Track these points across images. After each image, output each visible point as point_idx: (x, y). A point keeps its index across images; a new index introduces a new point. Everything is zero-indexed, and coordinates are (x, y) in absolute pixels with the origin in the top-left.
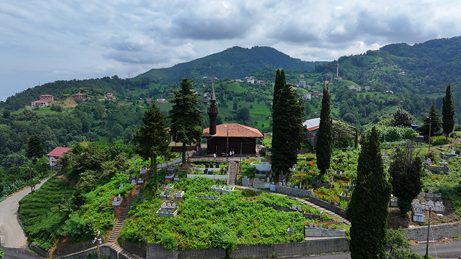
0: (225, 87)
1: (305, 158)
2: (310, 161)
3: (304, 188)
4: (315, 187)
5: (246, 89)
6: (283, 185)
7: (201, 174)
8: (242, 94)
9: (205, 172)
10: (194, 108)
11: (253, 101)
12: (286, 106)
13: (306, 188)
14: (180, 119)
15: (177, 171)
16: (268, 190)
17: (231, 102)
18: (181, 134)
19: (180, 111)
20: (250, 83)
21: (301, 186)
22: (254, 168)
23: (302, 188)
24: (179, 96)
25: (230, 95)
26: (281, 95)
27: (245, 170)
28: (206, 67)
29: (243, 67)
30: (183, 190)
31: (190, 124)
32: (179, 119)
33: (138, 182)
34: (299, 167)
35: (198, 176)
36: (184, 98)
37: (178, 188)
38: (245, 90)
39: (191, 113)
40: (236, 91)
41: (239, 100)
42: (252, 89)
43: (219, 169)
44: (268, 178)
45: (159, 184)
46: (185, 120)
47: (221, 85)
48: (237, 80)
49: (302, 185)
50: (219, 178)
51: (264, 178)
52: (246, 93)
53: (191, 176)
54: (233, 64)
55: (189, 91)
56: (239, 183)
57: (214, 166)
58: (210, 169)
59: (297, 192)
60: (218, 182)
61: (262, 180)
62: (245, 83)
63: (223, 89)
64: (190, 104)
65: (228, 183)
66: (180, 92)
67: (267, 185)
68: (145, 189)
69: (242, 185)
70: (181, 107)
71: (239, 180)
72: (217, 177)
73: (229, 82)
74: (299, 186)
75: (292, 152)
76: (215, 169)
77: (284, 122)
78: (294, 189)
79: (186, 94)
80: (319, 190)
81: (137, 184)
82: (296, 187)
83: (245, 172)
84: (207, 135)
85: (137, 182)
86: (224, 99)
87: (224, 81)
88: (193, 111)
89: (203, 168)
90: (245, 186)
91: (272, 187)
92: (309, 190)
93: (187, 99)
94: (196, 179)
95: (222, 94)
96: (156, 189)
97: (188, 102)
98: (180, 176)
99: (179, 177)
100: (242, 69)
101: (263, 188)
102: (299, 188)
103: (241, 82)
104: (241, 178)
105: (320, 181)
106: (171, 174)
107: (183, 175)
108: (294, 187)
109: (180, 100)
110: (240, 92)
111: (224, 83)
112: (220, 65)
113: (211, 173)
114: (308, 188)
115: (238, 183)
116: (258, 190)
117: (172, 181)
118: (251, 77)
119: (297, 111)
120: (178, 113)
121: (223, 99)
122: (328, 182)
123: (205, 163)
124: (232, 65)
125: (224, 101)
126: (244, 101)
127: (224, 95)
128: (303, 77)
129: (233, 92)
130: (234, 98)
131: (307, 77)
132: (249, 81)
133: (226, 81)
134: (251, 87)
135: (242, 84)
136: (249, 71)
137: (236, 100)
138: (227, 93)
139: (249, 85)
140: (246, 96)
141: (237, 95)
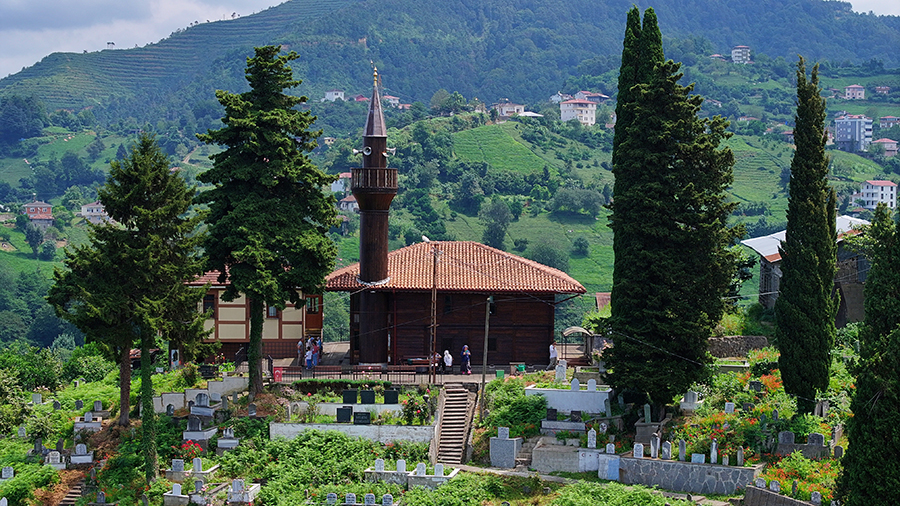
0: (439, 142)
1: (747, 365)
2: (766, 373)
3: (726, 461)
4: (769, 457)
5: (551, 156)
6: (647, 455)
7: (325, 423)
8: (532, 180)
9: (343, 416)
10: (299, 163)
11: (589, 220)
12: (660, 147)
13: (733, 461)
14: (244, 205)
15: (226, 415)
16: (593, 476)
17: (472, 220)
18: (249, 265)
19: (242, 173)
20: (575, 123)
21: (714, 454)
22: (540, 405)
23: (719, 462)
24: (242, 115)
25: (468, 184)
26: (642, 103)
27: (504, 409)
28: (339, 42)
29: (541, 43)
30: (256, 481)
31: (282, 225)
32: (239, 207)
33: (74, 460)
34: (717, 398)
35: (311, 429)
36: (260, 122)
37: (233, 473)
38: (549, 161)
39: (286, 182)
40: (498, 168)
41: (517, 211)
42: (586, 157)
43: (396, 409)
44: (592, 433)
45: (159, 460)
46: (262, 209)
47: (421, 136)
48: (505, 110)
49: (718, 449)
50: (398, 439)
51: (576, 436)
52: (554, 175)
53: (284, 432)
54: (487, 25)
55: (279, 96)
56: (478, 456)
57: (379, 399)
58: (359, 408)
59: (702, 478)
60: (393, 452)
61: (570, 441)
62: (549, 125)
63: (429, 155)
64: (283, 144)
65: (432, 454)
66: (245, 97)
67: (587, 460)
68: (105, 477)
69: (489, 465)
70: (249, 157)
71: (479, 444)
72: (391, 434)
73: (463, 116)
74: (708, 454)
75: (686, 326)
76: (380, 408)
77: (651, 208)
78: (689, 466)
79: (269, 106)
80: (784, 464)
81: (68, 469)
82: (695, 457)
83: (504, 416)
84: (351, 284)
85: (68, 460)
86: (439, 206)
87: (435, 113)
88: (294, 173)
89: (332, 405)
90: (502, 469)
91: (607, 461)
92: (747, 466)
93: (273, 126)
94: (308, 438)
95: (425, 182)
96: (150, 476)
97: (278, 138)
98: (243, 432)
99: (237, 435)
100: (536, 54)
101: (574, 470)
102: (708, 460)
103: (527, 121)
104: (487, 437)
105: (788, 437)
106: (207, 427)
107: (253, 428)
108: (688, 459)
109: (245, 128)
110: (521, 171)
111: (437, 125)
112: (416, 33)
113: (365, 419)
114: (739, 459)
115: (474, 457)
116: (553, 478)
117: (212, 448)
118: (581, 97)
119: (707, 170)
120: (237, 181)
121: (428, 209)
122: (819, 438)
123: (339, 388)
124: (478, 30)
125: (434, 217)
126: (542, 219)
127: (436, 189)
128: (862, 95)
129: (482, 171)
130: (488, 200)
131: (883, 99)
132: (567, 113)
133: (446, 111)
134: (581, 148)
135: (530, 130)
136: (572, 62)
137: (496, 212)
138: (454, 178)
139: (571, 135)
140: (553, 190)
141: (503, 188)
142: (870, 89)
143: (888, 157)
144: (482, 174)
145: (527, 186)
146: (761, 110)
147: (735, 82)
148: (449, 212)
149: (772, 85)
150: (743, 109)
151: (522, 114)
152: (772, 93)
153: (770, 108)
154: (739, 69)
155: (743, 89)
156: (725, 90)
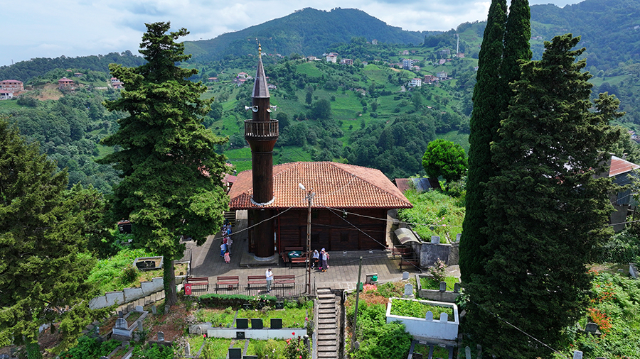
0: (293, 68)
5: (324, 72)
8: (319, 79)
10: (191, 129)
11: (335, 90)
17: (302, 91)
20: (331, 62)
24: (134, 88)
25: (301, 80)
28: (264, 39)
29: (319, 39)
39: (178, 147)
40: (309, 75)
41: (315, 88)
42: (334, 72)
47: (287, 66)
48: (311, 58)
52: (325, 78)
54: (304, 34)
62: (323, 62)
63: (290, 72)
66: (138, 70)
73: (299, 60)
86: (293, 87)
87: (291, 59)
88: (186, 140)
93: (163, 97)
95: (289, 79)
97: (168, 109)
100: (318, 42)
103: (317, 61)
110: (316, 76)
111: (292, 63)
112: (285, 36)
118: (331, 54)
121: (290, 88)
124: (302, 35)
125: (292, 90)
126: (322, 90)
127: (292, 81)
128: (408, 53)
129: (305, 76)
130: (307, 85)
131: (414, 54)
132: (328, 59)
133: (294, 58)
134: (333, 69)
135: (318, 64)
136: (328, 44)
137: (309, 89)
138: (297, 78)
139: (329, 66)
140: (325, 82)
141: (311, 81)
142: (410, 52)
143: (417, 71)
144: (305, 77)
145: (317, 80)
146: (380, 58)
147: (373, 50)
148: (296, 88)
149: (383, 50)
150: (376, 57)
151: (316, 59)
152: (384, 53)
153: (383, 57)
154: (374, 46)
155: (376, 52)
156: (371, 52)
